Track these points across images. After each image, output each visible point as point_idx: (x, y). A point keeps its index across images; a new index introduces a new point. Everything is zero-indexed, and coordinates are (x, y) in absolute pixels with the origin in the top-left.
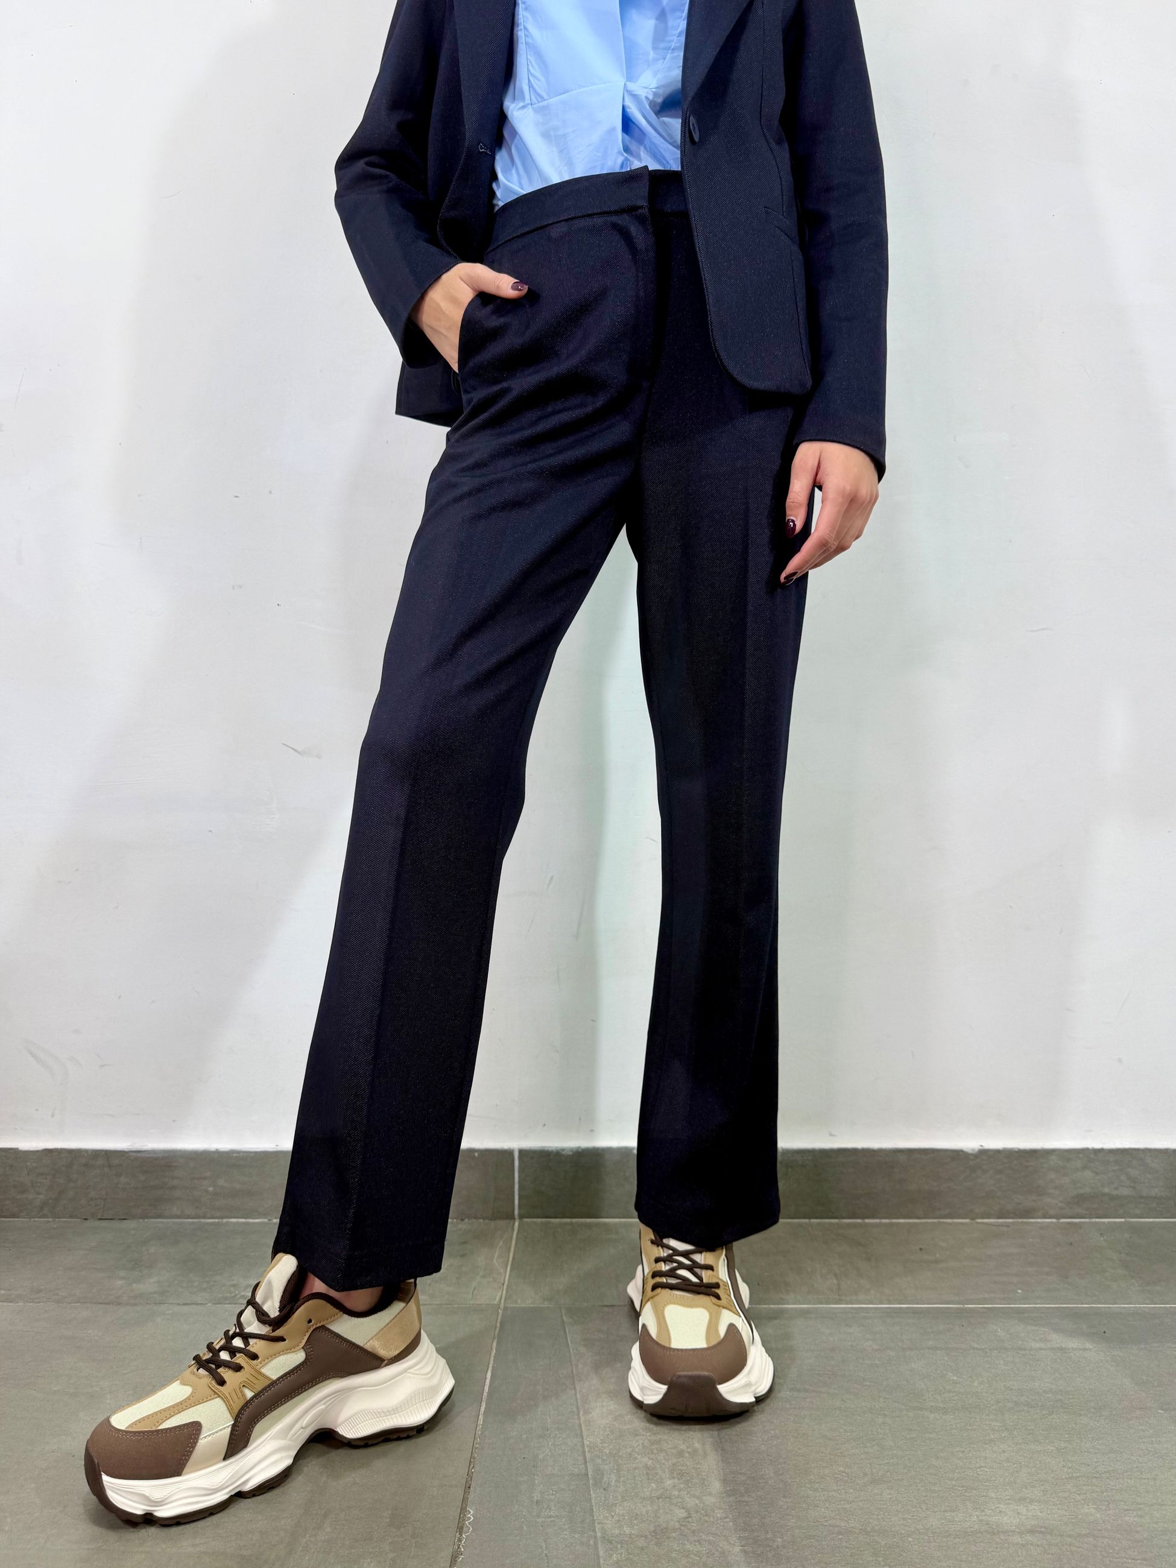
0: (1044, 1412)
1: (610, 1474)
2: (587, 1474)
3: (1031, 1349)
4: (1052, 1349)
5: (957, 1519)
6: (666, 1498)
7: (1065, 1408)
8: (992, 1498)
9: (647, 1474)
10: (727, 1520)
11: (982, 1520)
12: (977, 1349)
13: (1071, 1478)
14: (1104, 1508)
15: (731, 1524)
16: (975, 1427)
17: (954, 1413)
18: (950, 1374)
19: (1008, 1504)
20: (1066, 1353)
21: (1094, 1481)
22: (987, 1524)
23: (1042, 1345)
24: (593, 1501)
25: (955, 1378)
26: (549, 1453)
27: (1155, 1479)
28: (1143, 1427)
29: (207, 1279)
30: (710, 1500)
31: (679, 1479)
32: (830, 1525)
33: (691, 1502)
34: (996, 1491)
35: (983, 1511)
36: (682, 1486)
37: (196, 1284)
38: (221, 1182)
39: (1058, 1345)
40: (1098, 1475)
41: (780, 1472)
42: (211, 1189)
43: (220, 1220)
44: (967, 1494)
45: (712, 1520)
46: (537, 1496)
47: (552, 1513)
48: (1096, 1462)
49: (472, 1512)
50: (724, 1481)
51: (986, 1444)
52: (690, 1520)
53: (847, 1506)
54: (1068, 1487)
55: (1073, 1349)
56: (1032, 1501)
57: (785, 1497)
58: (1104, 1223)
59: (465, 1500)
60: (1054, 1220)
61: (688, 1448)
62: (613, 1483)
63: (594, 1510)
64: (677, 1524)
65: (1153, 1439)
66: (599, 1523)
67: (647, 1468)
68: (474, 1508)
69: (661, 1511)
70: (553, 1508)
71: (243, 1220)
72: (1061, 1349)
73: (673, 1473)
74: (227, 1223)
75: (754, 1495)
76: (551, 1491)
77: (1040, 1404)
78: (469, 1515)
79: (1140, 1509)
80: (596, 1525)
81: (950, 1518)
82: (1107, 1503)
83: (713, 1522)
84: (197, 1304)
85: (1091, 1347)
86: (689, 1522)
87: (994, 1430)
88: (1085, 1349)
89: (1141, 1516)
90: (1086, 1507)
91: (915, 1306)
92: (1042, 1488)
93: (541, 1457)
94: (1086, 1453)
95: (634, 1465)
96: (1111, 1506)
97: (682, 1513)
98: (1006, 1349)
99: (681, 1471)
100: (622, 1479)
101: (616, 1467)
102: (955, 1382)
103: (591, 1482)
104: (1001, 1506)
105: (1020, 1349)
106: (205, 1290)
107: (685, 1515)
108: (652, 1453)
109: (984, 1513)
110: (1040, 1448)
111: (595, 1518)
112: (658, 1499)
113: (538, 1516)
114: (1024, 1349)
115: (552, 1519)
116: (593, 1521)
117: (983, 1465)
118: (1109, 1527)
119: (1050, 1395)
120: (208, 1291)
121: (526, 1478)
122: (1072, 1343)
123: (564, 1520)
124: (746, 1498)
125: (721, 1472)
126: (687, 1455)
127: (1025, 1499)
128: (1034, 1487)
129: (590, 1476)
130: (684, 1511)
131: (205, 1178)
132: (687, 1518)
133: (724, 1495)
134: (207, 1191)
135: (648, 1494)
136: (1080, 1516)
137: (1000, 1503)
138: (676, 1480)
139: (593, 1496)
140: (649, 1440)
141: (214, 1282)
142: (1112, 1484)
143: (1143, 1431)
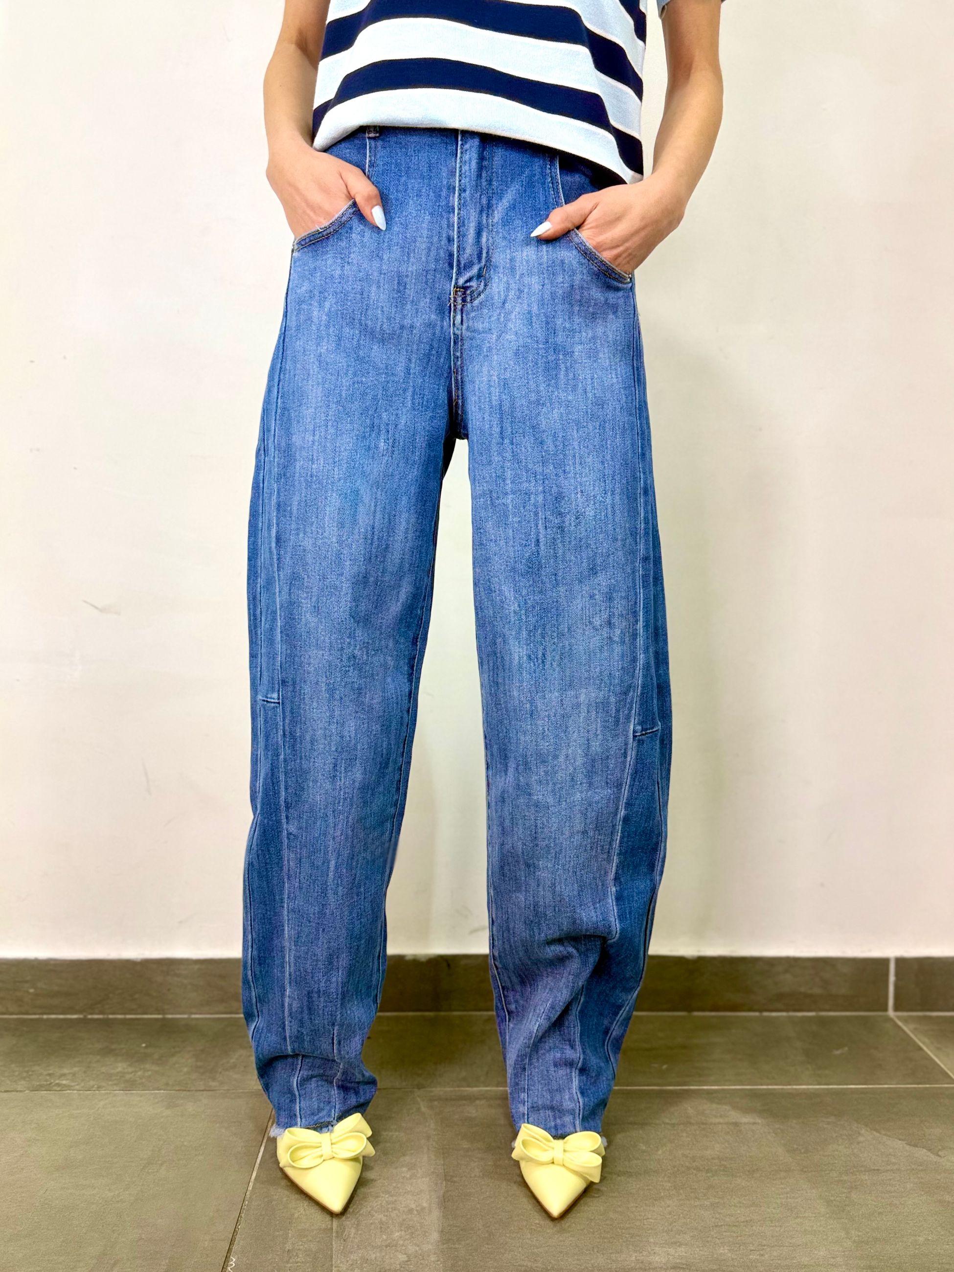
0: (708, 1175)
1: (351, 1228)
2: (332, 1229)
3: (711, 1124)
4: (727, 1123)
5: (619, 1259)
6: (393, 1246)
7: (726, 1171)
8: (651, 1242)
9: (381, 1228)
10: (439, 1263)
11: (639, 1260)
12: (668, 1124)
13: (716, 1226)
14: (736, 1249)
15: (441, 1265)
16: (651, 1187)
17: (636, 1176)
18: (641, 1145)
19: (662, 1247)
20: (738, 1126)
21: (733, 1228)
22: (642, 1262)
23: (721, 1120)
24: (334, 1252)
25: (644, 1148)
26: (304, 1213)
27: (781, 1226)
28: (782, 1186)
29: (27, 1069)
30: (426, 1247)
31: (405, 1231)
32: (519, 1265)
33: (412, 1249)
34: (655, 1237)
35: (642, 1252)
36: (408, 1237)
37: (17, 1073)
38: (40, 985)
39: (734, 1121)
40: (737, 1224)
41: (488, 1225)
42: (32, 991)
43: (41, 1016)
44: (632, 1240)
45: (426, 1262)
46: (289, 1246)
47: (299, 1259)
48: (738, 1214)
49: (234, 1260)
50: (442, 1232)
51: (655, 1200)
52: (409, 1263)
53: (536, 1250)
54: (712, 1233)
55: (745, 1124)
56: (681, 1245)
57: (487, 1244)
58: (797, 1017)
59: (229, 1250)
60: (757, 1014)
61: (417, 1206)
62: (352, 1236)
63: (334, 1256)
64: (398, 1266)
65: (788, 1195)
66: (335, 1267)
67: (381, 1222)
68: (236, 1256)
69: (387, 1257)
70: (301, 1256)
71: (61, 1017)
72: (736, 1124)
73: (401, 1227)
74: (48, 1020)
75: (463, 1243)
76: (301, 1243)
77: (706, 1168)
78: (231, 1263)
79: (763, 1249)
80: (333, 1268)
81: (614, 1258)
82: (738, 1246)
83: (427, 1265)
84: (17, 1091)
85: (760, 1121)
86: (408, 1265)
87: (665, 1189)
88: (754, 1123)
89: (762, 1255)
90: (722, 1248)
91: (625, 1088)
92: (692, 1234)
93: (296, 1215)
94: (733, 1207)
95: (371, 1221)
96: (742, 1247)
97: (402, 1257)
98: (691, 1123)
99: (409, 1225)
100: (360, 1232)
101: (356, 1223)
102: (644, 1151)
103: (334, 1234)
104: (657, 1248)
105: (703, 1124)
106: (24, 1078)
107: (406, 1259)
108: (388, 1210)
109: (641, 1254)
110: (697, 1203)
111: (334, 1263)
112: (386, 1247)
113: (288, 1262)
114: (706, 1124)
115: (299, 1264)
116: (332, 1265)
117: (650, 1217)
118: (736, 1264)
119: (716, 1161)
120: (27, 1079)
121: (281, 1233)
122: (745, 1119)
123: (308, 1264)
124: (457, 1246)
125: (441, 1226)
126: (415, 1212)
127: (676, 1243)
128: (685, 1233)
129: (334, 1228)
130: (405, 1256)
131: (27, 982)
132: (407, 1261)
133: (440, 1243)
134: (28, 992)
135: (379, 1244)
136: (715, 1256)
137: (655, 1247)
138: (403, 1233)
139: (334, 1246)
140: (387, 1202)
141: (33, 1071)
142: (747, 1230)
143: (782, 1188)
